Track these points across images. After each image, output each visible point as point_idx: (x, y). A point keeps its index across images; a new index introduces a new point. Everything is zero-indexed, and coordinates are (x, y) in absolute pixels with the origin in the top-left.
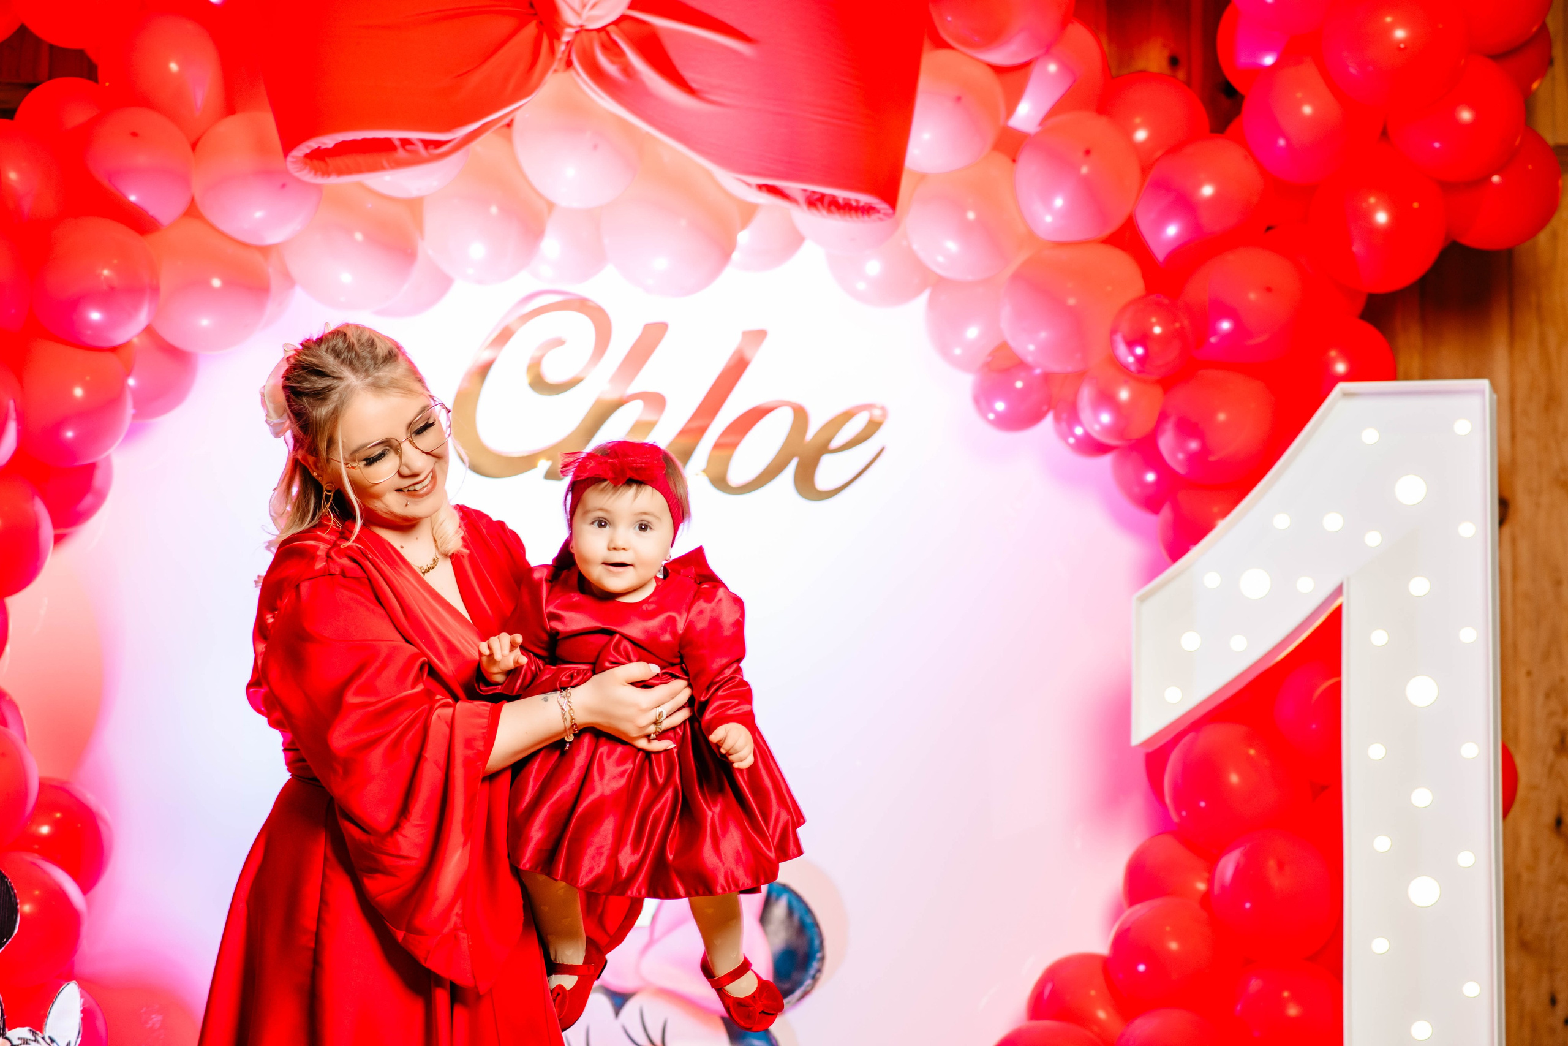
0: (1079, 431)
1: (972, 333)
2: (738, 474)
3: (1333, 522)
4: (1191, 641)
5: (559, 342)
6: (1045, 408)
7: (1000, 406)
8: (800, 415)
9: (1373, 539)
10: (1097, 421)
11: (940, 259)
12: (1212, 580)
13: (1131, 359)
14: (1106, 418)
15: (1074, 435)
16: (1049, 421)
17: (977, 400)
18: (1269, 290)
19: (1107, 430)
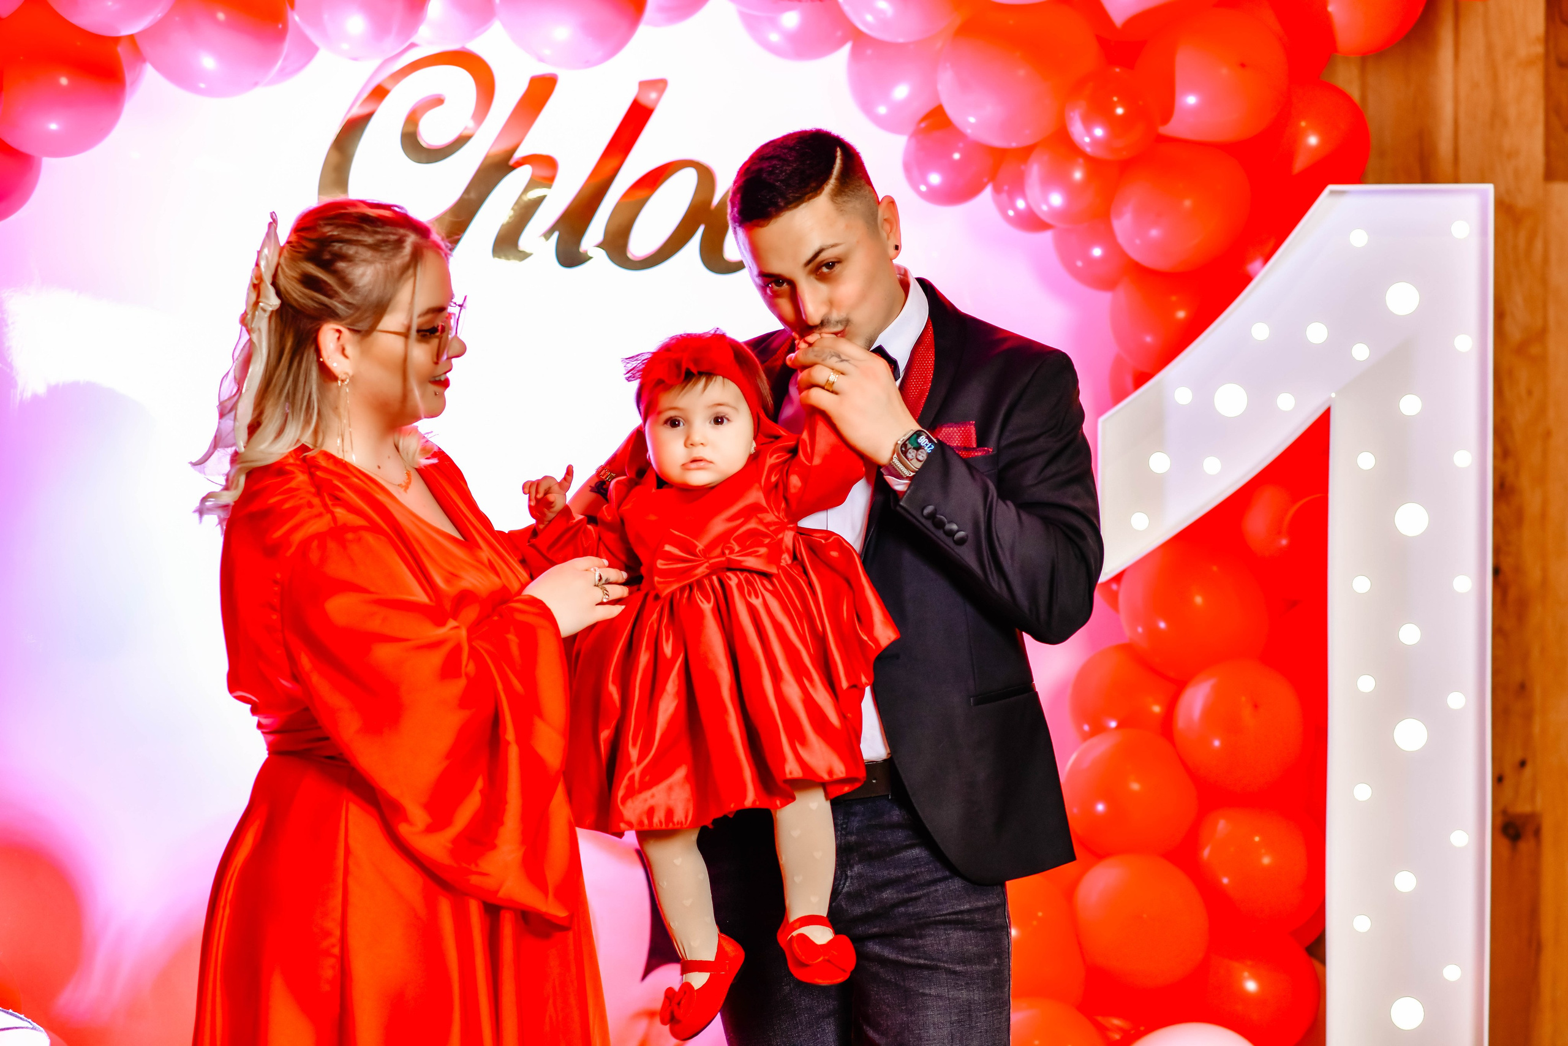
0: (1021, 204)
1: (901, 92)
2: (640, 244)
3: (1317, 333)
4: (1159, 463)
5: (438, 101)
6: (985, 180)
7: (935, 179)
8: (706, 176)
9: (1361, 352)
10: (1047, 202)
11: (869, 18)
12: (1183, 396)
13: (1087, 140)
14: (1056, 199)
15: (1015, 208)
16: (987, 193)
17: (907, 168)
18: (1243, 65)
19: (1056, 213)
